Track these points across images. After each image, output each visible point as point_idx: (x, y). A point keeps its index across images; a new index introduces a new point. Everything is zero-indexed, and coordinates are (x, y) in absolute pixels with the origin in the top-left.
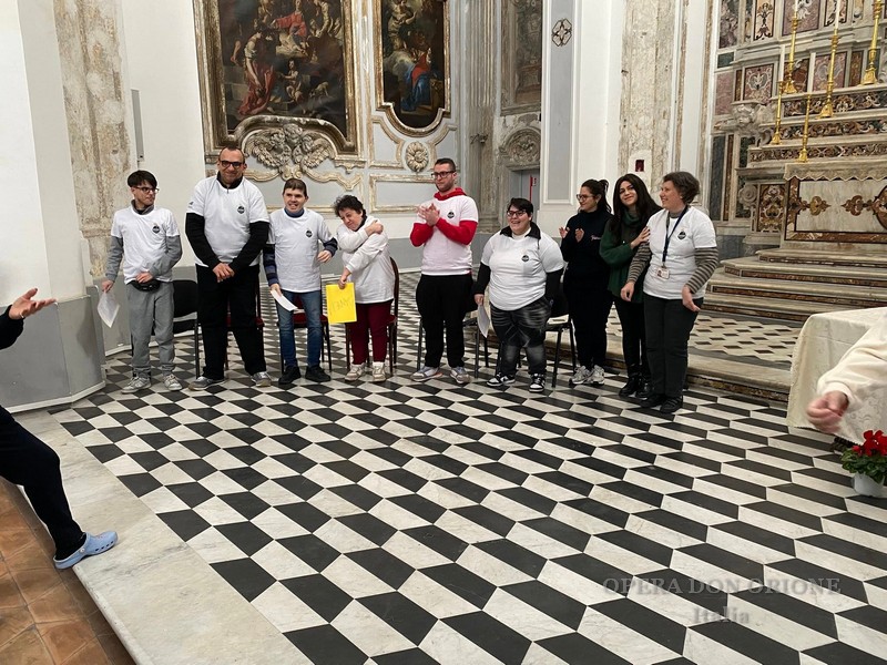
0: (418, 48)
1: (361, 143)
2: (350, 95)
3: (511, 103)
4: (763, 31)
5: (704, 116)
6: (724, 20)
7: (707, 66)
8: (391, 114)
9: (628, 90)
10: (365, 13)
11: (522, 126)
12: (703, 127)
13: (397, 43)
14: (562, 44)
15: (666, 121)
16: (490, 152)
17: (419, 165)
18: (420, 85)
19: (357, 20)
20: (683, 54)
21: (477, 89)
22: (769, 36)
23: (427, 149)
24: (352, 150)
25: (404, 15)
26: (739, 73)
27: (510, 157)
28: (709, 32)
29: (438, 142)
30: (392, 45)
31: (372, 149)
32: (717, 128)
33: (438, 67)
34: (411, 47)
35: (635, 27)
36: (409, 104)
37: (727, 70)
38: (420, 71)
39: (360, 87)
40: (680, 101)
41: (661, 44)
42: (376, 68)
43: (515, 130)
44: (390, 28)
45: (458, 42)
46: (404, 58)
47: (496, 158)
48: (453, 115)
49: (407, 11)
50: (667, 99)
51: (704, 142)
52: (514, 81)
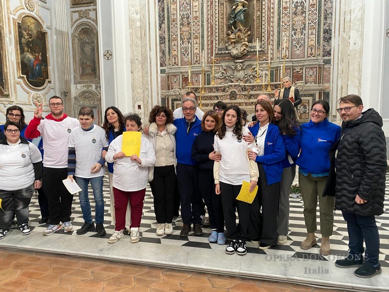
0: (35, 52)
1: (11, 93)
2: (5, 70)
3: (79, 79)
4: (175, 63)
5: (158, 90)
6: (161, 58)
7: (157, 73)
8: (25, 80)
9: (133, 79)
10: (10, 33)
11: (85, 89)
12: (158, 94)
13: (26, 49)
14: (108, 59)
15: (147, 91)
16: (70, 99)
17: (39, 104)
18: (37, 68)
19: (6, 36)
20: (151, 68)
21: (63, 72)
22: (177, 65)
23: (42, 97)
24: (7, 96)
25: (28, 37)
26: (168, 76)
27: (80, 102)
28: (157, 61)
29: (46, 94)
30: (24, 49)
31: (16, 96)
32: (162, 95)
33: (44, 61)
34: (32, 51)
35: (134, 56)
36: (33, 77)
37: (164, 75)
38: (37, 62)
39: (9, 67)
40: (151, 84)
41: (143, 63)
42: (16, 59)
43: (82, 90)
44: (22, 42)
45: (52, 51)
46: (29, 56)
47: (73, 101)
48: (52, 82)
49: (30, 35)
50: (147, 83)
51: (158, 99)
52: (79, 70)
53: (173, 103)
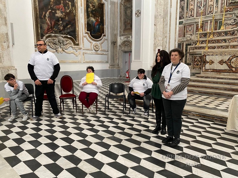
0: (96, 17)
1: (80, 43)
2: (77, 29)
3: (122, 33)
4: (191, 15)
5: (175, 38)
6: (180, 12)
7: (176, 24)
8: (89, 35)
9: (156, 30)
10: (81, 6)
11: (126, 39)
12: (175, 41)
13: (91, 15)
14: (138, 17)
15: (166, 39)
16: (117, 46)
17: (97, 49)
18: (97, 27)
19: (79, 8)
20: (170, 21)
21: (113, 29)
22: (193, 17)
23: (99, 45)
24: (78, 45)
25: (92, 7)
26: (185, 27)
27: (122, 48)
28: (177, 15)
29: (102, 43)
30: (89, 15)
31: (83, 45)
32: (179, 41)
33: (102, 22)
34: (95, 16)
35: (158, 13)
36: (94, 32)
37: (181, 25)
38: (97, 23)
39: (80, 27)
40: (170, 33)
41: (164, 18)
42: (84, 22)
43: (124, 40)
44: (89, 10)
45: (108, 15)
46: (93, 19)
47: (118, 48)
48: (106, 36)
49: (93, 6)
50: (166, 33)
51: (175, 45)
52: (123, 27)
53: (186, 48)
